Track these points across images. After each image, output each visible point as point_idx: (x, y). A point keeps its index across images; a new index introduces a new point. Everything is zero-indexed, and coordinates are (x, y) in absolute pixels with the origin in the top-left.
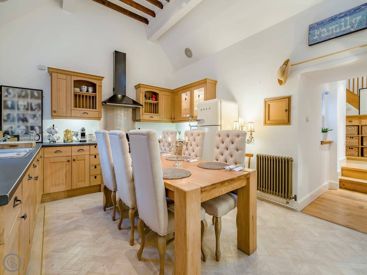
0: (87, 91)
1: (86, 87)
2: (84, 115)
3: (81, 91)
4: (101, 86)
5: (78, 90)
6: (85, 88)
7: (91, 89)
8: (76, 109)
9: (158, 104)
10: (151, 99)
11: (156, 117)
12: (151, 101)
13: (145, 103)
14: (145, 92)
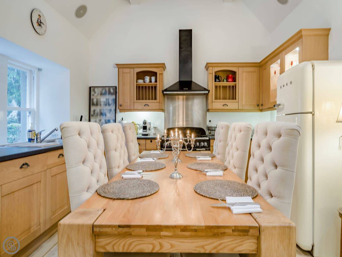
0: (151, 81)
1: (148, 77)
2: (145, 108)
3: (144, 82)
4: (162, 74)
5: (141, 81)
6: (147, 79)
7: (153, 79)
8: (139, 101)
9: (236, 86)
10: (225, 80)
11: (231, 104)
12: (225, 83)
13: (216, 87)
14: (215, 72)
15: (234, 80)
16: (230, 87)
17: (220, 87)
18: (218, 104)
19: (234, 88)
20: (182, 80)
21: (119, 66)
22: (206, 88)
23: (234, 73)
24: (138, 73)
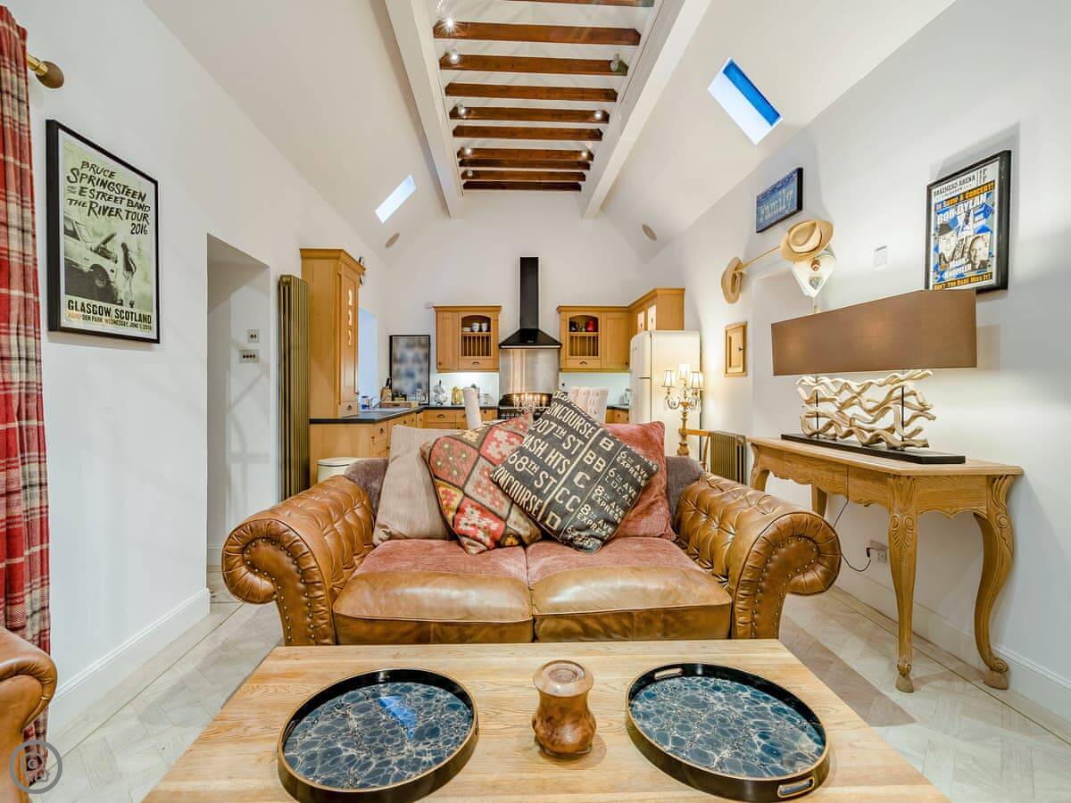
0: (480, 330)
1: (478, 324)
2: (474, 367)
3: (472, 331)
4: (497, 320)
5: (467, 330)
6: (476, 326)
7: (484, 326)
8: (465, 357)
9: (597, 338)
10: (584, 329)
11: (592, 362)
12: (584, 333)
13: (572, 338)
14: (570, 319)
15: (596, 329)
16: (590, 338)
17: (576, 337)
18: (574, 362)
19: (595, 339)
20: (523, 328)
21: (438, 310)
22: (558, 340)
23: (595, 320)
24: (463, 319)
